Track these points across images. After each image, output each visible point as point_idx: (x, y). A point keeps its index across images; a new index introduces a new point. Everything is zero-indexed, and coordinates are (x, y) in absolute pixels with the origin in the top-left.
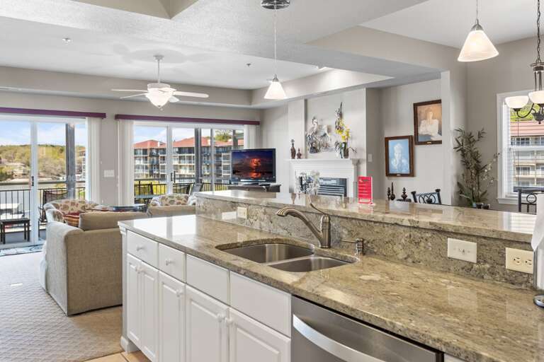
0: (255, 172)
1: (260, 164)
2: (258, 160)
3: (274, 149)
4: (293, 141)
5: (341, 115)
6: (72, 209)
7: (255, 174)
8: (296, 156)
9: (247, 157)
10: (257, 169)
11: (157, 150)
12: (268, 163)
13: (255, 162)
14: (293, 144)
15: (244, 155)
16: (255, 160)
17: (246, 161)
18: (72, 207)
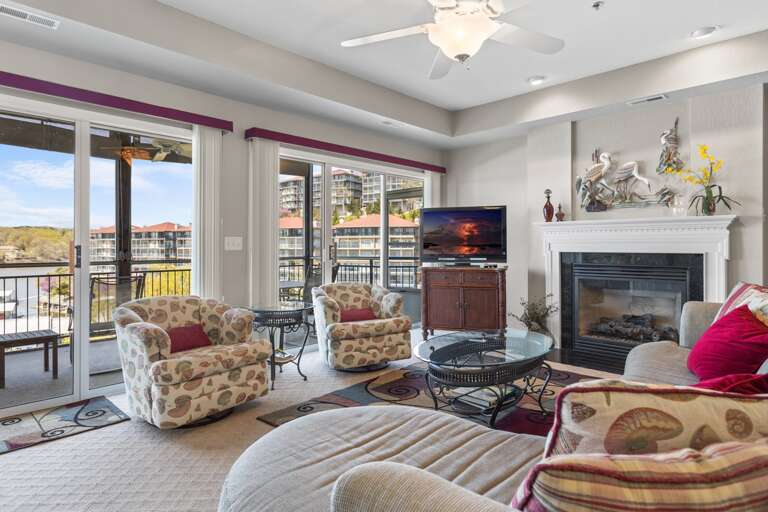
0: (468, 246)
1: (476, 232)
2: (473, 225)
3: (504, 208)
4: (548, 192)
5: (676, 140)
6: (175, 319)
7: (466, 248)
8: (554, 218)
9: (452, 221)
10: (471, 241)
11: (174, 233)
12: (492, 230)
13: (466, 228)
14: (549, 198)
15: (445, 217)
16: (468, 225)
17: (448, 228)
18: (174, 313)
